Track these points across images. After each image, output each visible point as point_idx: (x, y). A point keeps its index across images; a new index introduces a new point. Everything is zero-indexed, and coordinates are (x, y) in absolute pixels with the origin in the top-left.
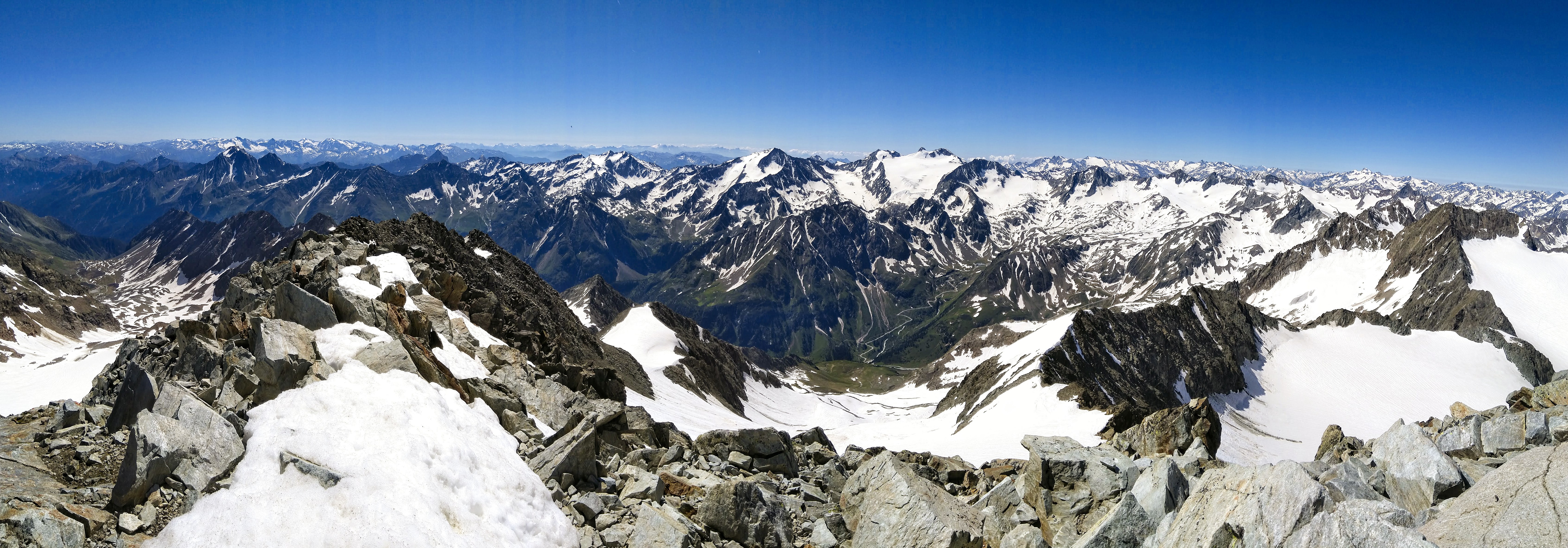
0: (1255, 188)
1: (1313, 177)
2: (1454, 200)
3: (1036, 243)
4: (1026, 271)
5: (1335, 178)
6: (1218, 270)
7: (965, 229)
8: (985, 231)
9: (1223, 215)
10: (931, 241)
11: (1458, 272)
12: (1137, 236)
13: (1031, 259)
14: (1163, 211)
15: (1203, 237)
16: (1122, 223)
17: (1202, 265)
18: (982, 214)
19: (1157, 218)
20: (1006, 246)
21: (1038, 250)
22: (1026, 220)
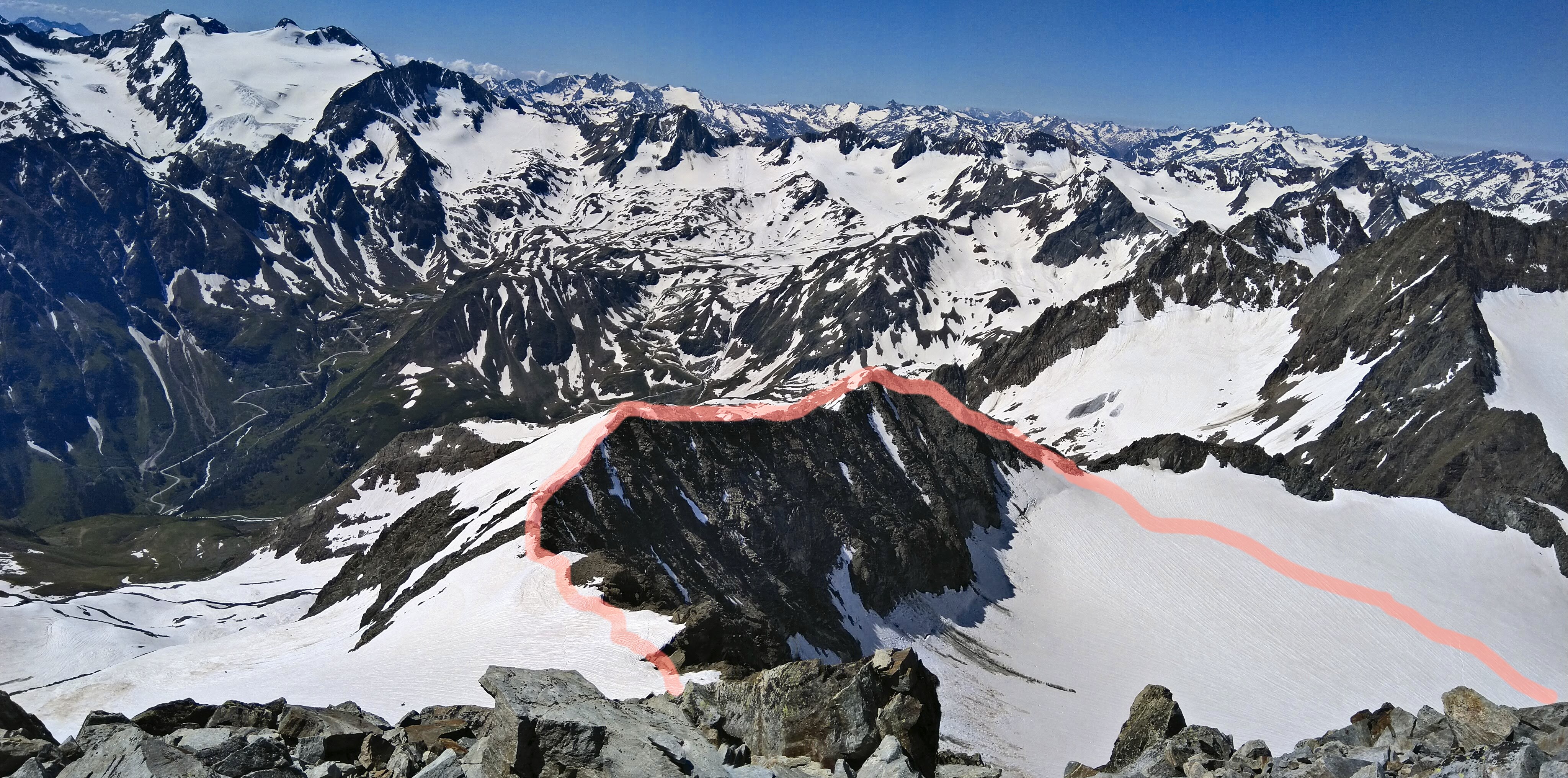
0: (1005, 161)
1: (1135, 138)
2: (1471, 195)
3: (546, 259)
4: (520, 317)
5: (1184, 140)
6: (925, 339)
7: (390, 217)
8: (433, 224)
9: (934, 221)
10: (310, 237)
11: (1461, 365)
12: (757, 262)
13: (531, 291)
14: (814, 211)
15: (895, 269)
16: (732, 233)
17: (892, 327)
18: (427, 184)
19: (800, 225)
20: (478, 260)
21: (548, 274)
22: (525, 208)
